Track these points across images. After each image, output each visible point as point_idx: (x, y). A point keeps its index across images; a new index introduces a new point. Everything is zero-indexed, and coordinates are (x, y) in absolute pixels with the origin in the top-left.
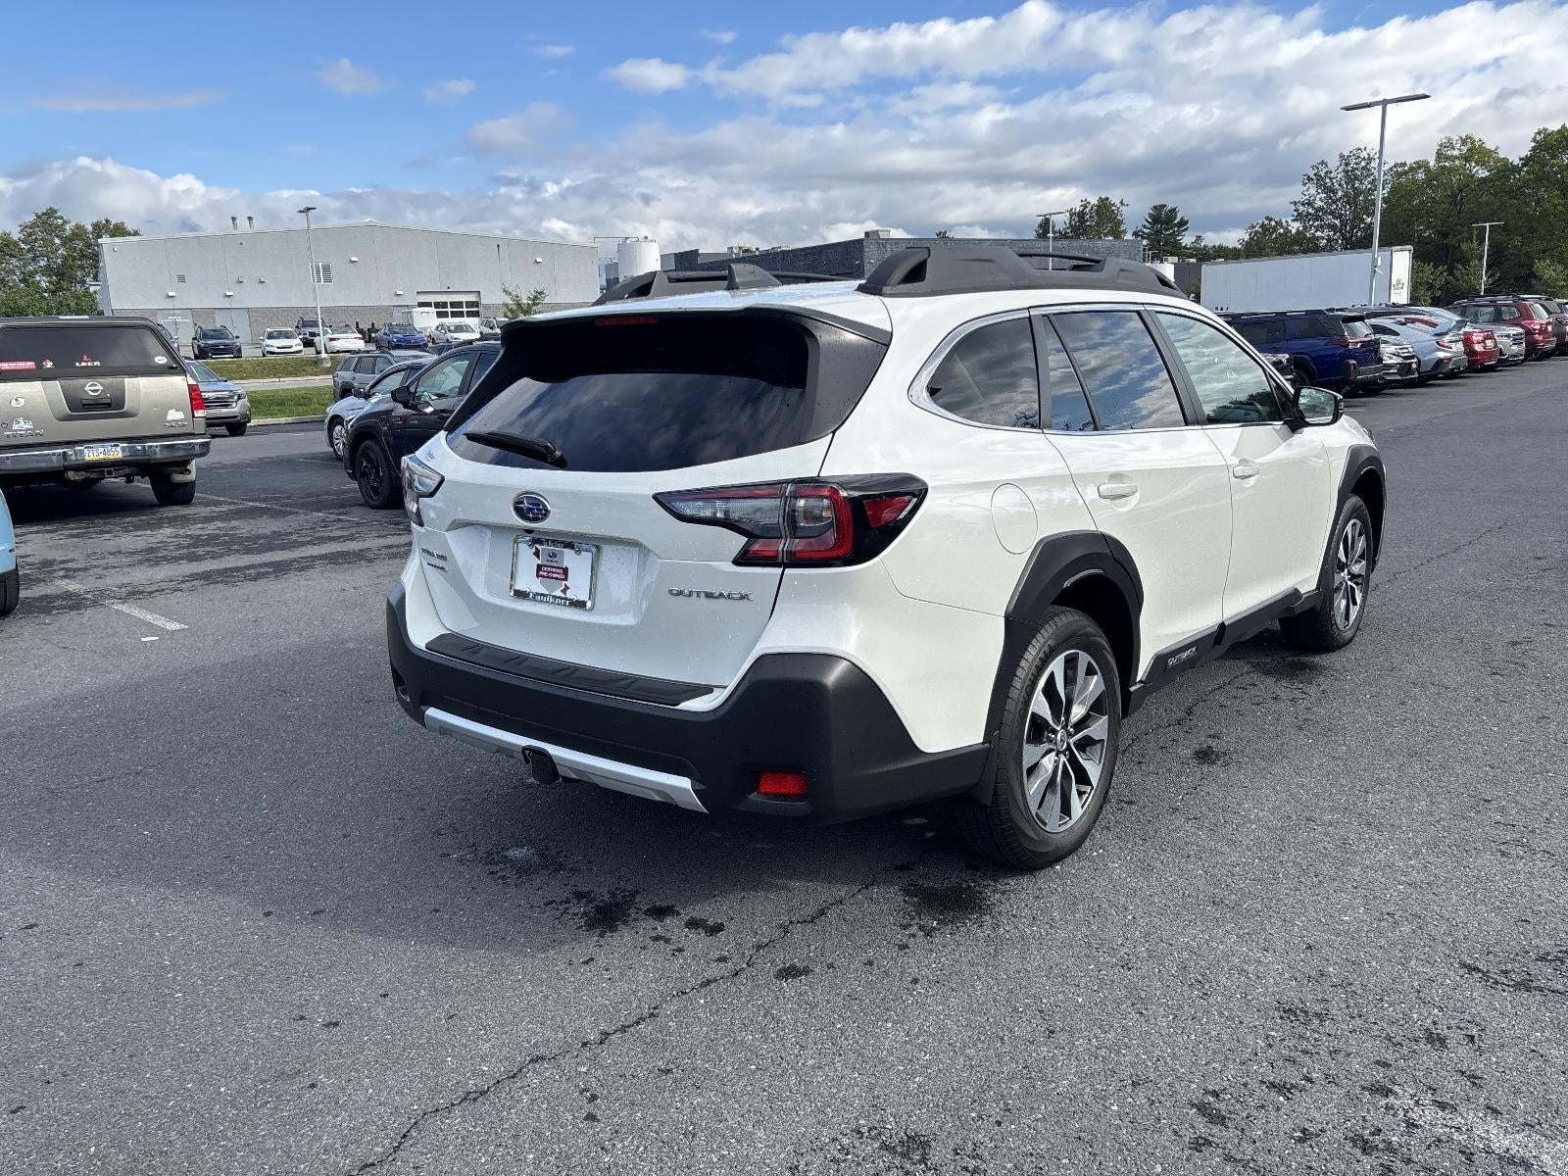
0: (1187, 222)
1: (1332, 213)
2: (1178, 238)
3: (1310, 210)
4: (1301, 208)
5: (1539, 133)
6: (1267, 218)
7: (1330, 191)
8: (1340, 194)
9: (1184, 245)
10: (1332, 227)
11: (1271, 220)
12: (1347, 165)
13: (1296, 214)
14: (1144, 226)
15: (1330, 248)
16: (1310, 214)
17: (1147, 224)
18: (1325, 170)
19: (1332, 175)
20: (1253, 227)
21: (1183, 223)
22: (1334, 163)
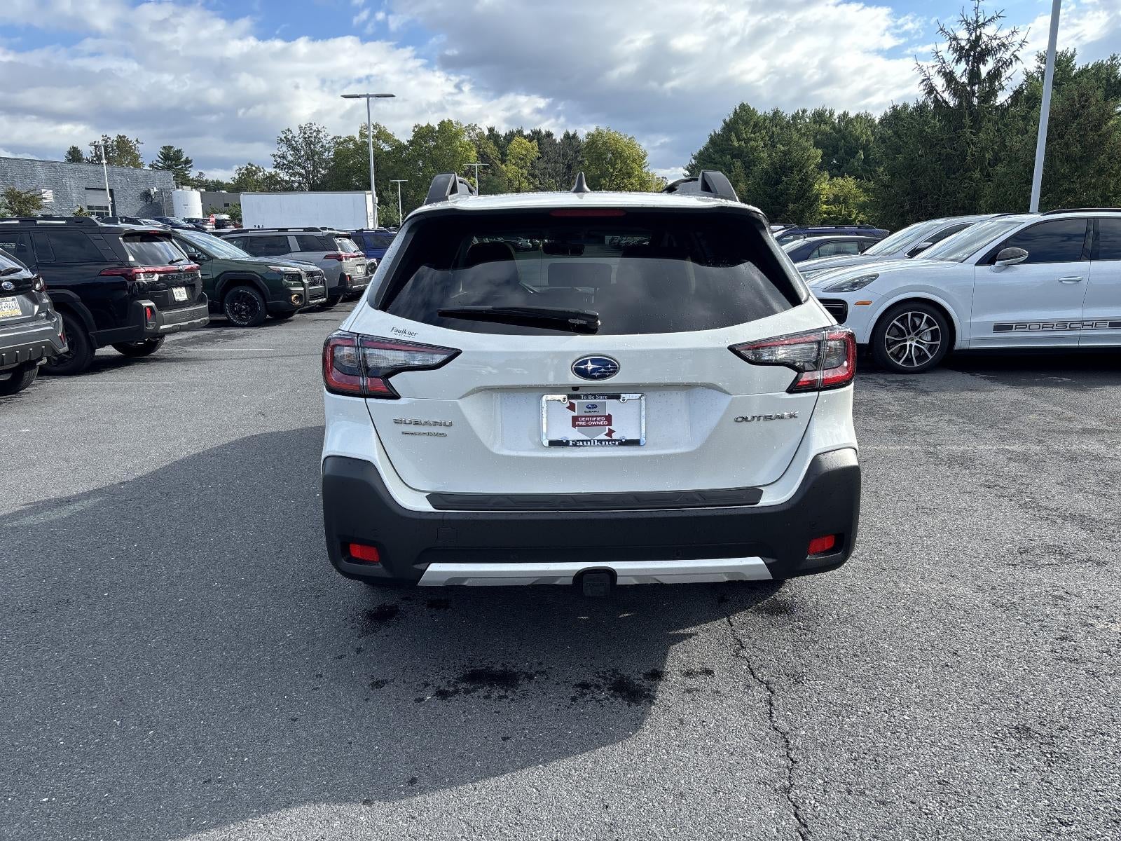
0: (190, 162)
1: (299, 165)
2: (187, 172)
3: (285, 162)
4: (279, 160)
5: (416, 126)
6: (249, 164)
7: (295, 149)
8: (303, 153)
9: (191, 178)
10: (301, 175)
11: (252, 166)
12: (305, 133)
13: (275, 163)
14: (158, 161)
15: (300, 189)
16: (285, 164)
17: (159, 159)
18: (291, 135)
19: (296, 139)
20: (241, 170)
21: (188, 162)
22: (296, 132)
